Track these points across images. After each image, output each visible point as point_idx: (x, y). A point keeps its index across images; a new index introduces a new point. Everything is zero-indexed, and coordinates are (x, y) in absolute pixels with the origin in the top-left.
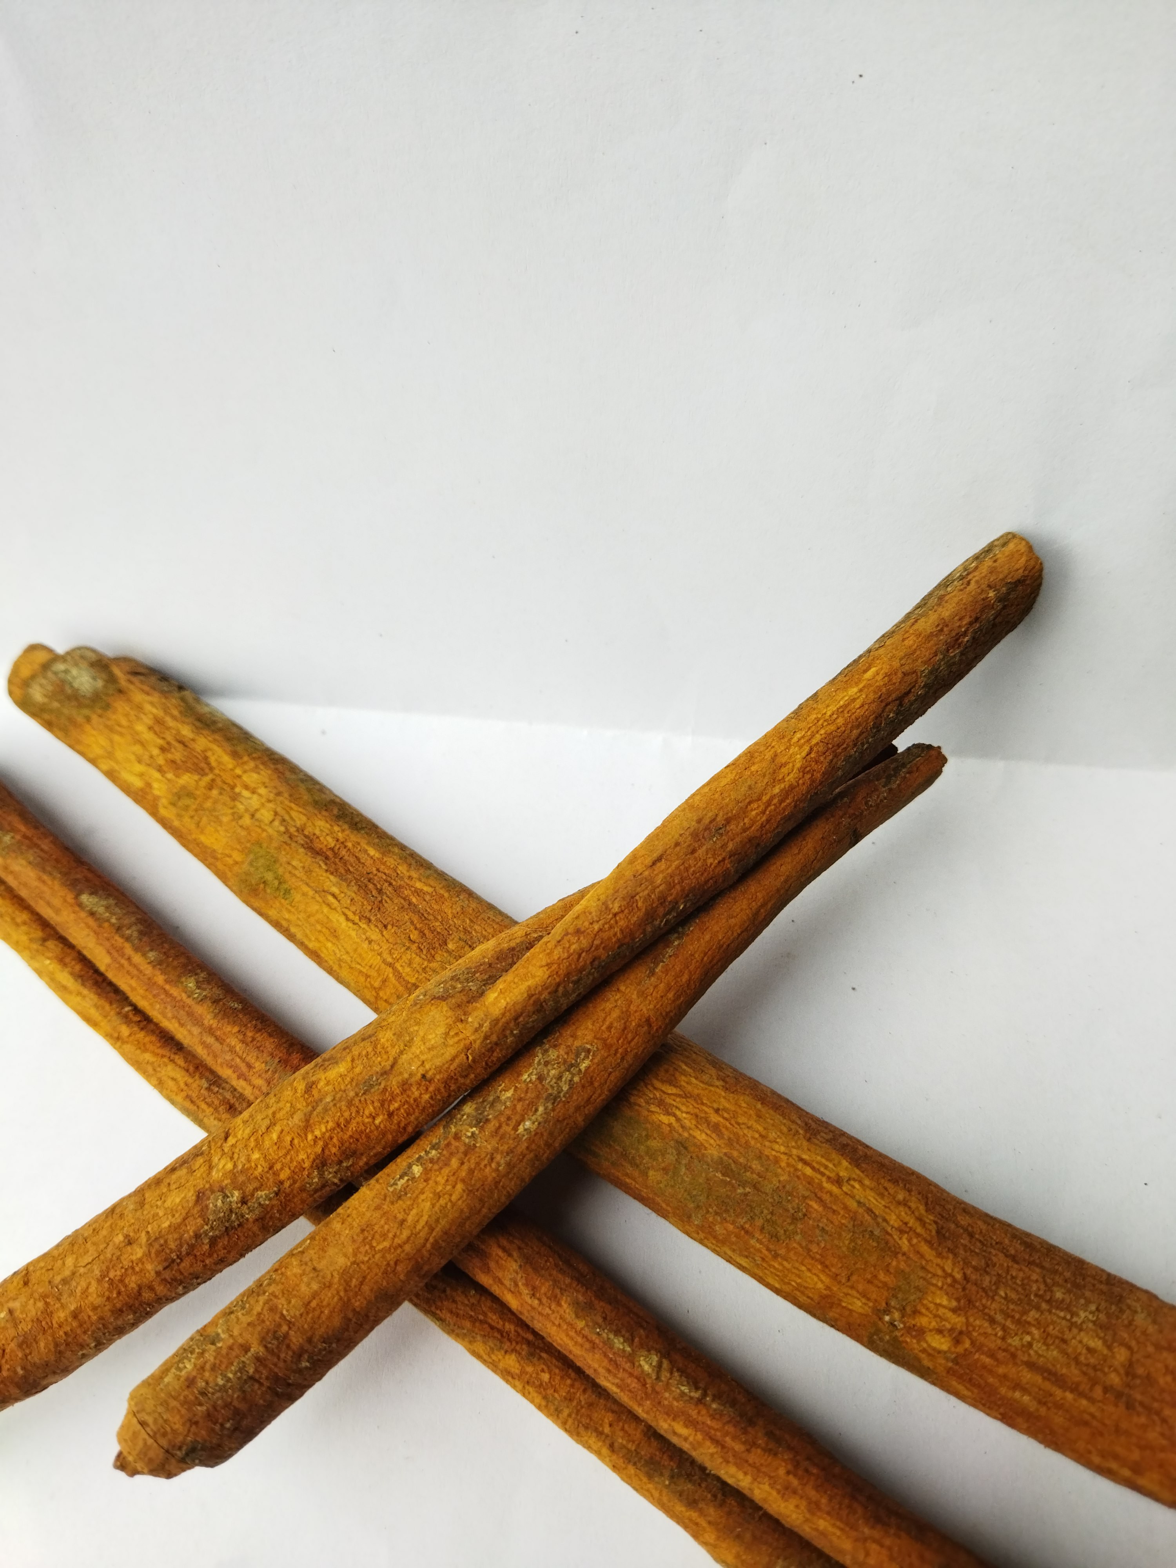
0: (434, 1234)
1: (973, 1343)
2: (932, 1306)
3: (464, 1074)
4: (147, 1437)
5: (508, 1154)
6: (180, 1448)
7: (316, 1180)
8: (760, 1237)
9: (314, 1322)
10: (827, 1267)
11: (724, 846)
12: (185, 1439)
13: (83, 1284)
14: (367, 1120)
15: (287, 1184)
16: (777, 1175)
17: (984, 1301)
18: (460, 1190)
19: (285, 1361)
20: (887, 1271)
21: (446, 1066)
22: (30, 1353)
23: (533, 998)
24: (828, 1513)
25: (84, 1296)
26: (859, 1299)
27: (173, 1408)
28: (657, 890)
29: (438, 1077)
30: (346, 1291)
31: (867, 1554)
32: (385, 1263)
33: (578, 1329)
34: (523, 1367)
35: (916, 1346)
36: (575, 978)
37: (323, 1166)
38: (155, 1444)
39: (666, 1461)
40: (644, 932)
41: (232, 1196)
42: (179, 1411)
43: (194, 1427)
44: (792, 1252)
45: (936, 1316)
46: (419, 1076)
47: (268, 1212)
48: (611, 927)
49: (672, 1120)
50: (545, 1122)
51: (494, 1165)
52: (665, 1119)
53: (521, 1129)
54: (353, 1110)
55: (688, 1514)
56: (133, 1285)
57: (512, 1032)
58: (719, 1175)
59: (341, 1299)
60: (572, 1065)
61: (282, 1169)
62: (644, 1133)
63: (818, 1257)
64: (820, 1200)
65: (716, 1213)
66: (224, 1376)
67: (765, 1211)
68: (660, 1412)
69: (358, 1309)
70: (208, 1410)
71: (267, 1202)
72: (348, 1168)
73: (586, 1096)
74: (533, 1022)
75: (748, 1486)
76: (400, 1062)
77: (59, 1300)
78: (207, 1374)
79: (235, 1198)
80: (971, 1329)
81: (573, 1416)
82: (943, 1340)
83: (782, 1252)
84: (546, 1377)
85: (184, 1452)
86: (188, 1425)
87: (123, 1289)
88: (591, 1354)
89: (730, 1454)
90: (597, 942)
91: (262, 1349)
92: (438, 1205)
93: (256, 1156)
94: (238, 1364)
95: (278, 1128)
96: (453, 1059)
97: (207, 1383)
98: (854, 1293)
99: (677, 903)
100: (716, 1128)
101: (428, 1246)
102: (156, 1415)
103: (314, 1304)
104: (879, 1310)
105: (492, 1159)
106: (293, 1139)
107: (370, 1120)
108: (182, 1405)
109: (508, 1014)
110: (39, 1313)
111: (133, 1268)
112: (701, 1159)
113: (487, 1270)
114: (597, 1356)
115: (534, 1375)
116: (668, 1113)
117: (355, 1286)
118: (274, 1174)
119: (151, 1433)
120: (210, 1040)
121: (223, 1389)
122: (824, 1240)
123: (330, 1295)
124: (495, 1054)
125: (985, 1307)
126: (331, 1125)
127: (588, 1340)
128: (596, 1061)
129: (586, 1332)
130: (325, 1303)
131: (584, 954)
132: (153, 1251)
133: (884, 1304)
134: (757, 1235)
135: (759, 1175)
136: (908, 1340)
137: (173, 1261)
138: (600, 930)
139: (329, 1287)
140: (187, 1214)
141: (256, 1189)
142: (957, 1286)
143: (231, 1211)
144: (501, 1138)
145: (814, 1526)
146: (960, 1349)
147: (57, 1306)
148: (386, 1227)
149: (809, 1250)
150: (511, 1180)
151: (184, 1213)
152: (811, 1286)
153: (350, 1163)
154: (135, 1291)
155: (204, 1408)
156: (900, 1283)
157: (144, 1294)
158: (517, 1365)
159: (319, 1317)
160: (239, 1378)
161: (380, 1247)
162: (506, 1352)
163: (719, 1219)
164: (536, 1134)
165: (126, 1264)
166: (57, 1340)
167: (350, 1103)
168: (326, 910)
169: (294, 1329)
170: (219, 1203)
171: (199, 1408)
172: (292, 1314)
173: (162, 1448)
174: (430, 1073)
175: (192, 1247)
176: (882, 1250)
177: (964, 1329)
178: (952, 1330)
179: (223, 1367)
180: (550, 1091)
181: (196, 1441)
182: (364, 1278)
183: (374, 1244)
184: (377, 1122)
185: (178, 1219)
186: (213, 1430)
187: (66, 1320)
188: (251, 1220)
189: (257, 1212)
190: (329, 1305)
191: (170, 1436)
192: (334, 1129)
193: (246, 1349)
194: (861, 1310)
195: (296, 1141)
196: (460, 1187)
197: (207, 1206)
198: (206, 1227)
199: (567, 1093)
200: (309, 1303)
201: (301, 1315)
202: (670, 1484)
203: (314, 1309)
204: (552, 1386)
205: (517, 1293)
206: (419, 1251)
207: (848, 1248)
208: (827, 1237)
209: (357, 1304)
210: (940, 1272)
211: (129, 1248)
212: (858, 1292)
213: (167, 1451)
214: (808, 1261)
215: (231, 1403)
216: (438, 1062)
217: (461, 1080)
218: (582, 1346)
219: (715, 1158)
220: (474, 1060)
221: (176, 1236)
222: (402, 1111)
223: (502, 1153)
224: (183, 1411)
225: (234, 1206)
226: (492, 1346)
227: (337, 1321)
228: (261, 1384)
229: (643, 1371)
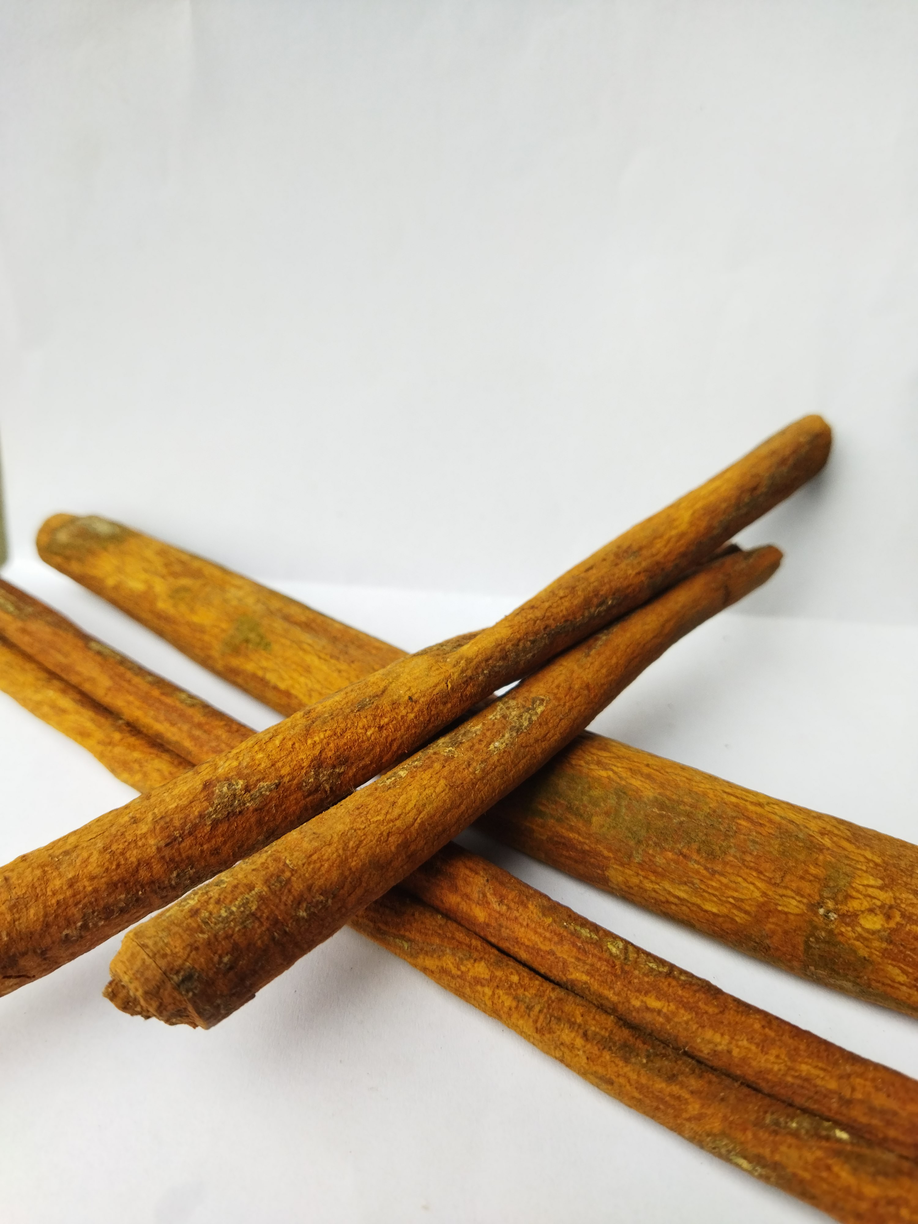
0: (421, 816)
1: (903, 916)
2: (861, 888)
3: (444, 700)
4: (146, 957)
5: (482, 762)
6: (177, 973)
7: (312, 780)
8: (698, 859)
9: (315, 873)
10: (761, 873)
11: (639, 563)
12: (184, 964)
13: (85, 854)
14: (360, 731)
15: (286, 779)
16: (706, 803)
17: (905, 879)
18: (443, 784)
19: (286, 905)
20: (816, 865)
21: (430, 691)
22: (19, 919)
23: (500, 647)
24: (809, 1057)
25: (84, 865)
26: (793, 898)
27: (175, 934)
28: (592, 586)
29: (422, 699)
30: (344, 849)
31: (853, 1089)
32: (379, 833)
33: (546, 925)
34: (492, 972)
35: (851, 934)
36: (532, 638)
37: (319, 767)
38: (154, 964)
39: (639, 1044)
40: (583, 615)
41: (237, 784)
42: (181, 936)
43: (194, 952)
44: (728, 866)
45: (866, 896)
46: (406, 698)
47: (266, 804)
48: (558, 606)
49: (610, 773)
50: (512, 744)
51: (471, 770)
52: (604, 773)
53: (492, 747)
54: (349, 723)
55: (668, 1089)
56: (133, 859)
57: (483, 671)
58: (656, 810)
59: (339, 856)
60: (529, 709)
61: (283, 766)
62: (586, 786)
63: (752, 864)
64: (749, 819)
65: (656, 844)
66: (228, 909)
67: (701, 834)
68: (631, 991)
69: (354, 869)
70: (209, 938)
71: (268, 793)
72: (340, 774)
73: (543, 733)
74: (500, 667)
75: (725, 1048)
76: (390, 688)
77: (57, 868)
78: (211, 907)
79: (240, 786)
80: (899, 901)
81: (545, 1010)
82: (875, 919)
83: (719, 868)
84: (515, 978)
85: (180, 978)
86: (188, 949)
87: (123, 862)
88: (559, 947)
89: (705, 1017)
90: (548, 614)
91: (265, 889)
92: (425, 793)
93: (260, 755)
94: (242, 899)
95: (280, 737)
96: (436, 686)
97: (211, 913)
98: (790, 893)
99: (606, 598)
100: (649, 777)
101: (416, 825)
102: (158, 939)
103: (315, 857)
104: (813, 905)
105: (469, 765)
106: (294, 744)
107: (363, 731)
108: (185, 931)
109: (480, 656)
110: (35, 880)
111: (135, 841)
112: (639, 799)
113: (454, 889)
114: (566, 947)
115: (503, 978)
116: (606, 769)
117: (353, 848)
118: (276, 769)
119: (151, 954)
120: (197, 733)
121: (226, 920)
122: (756, 849)
123: (329, 850)
124: (469, 688)
125: (906, 884)
126: (328, 733)
127: (555, 934)
128: (549, 707)
129: (555, 926)
130: (325, 857)
131: (538, 622)
132: (158, 828)
133: (817, 898)
134: (695, 856)
135: (691, 806)
136: (843, 930)
137: (175, 839)
138: (550, 607)
139: (329, 845)
140: (194, 798)
141: (259, 781)
142: (879, 868)
143: (234, 795)
144: (475, 753)
145: (797, 1074)
146: (892, 924)
147: (54, 874)
148: (379, 806)
149: (744, 860)
150: (485, 785)
151: (191, 797)
152: (747, 897)
153: (342, 770)
154: (134, 865)
155: (206, 936)
156: (829, 873)
157: (141, 872)
158: (487, 971)
159: (319, 869)
160: (242, 912)
161: (375, 819)
162: (475, 960)
163: (658, 849)
164: (505, 752)
165: (130, 838)
166: (48, 909)
167: (346, 718)
168: (301, 653)
169: (297, 875)
170: (225, 789)
171: (201, 935)
172: (295, 862)
173: (160, 968)
174: (416, 696)
175: (195, 827)
176: (808, 848)
177: (893, 902)
178: (882, 907)
179: (227, 901)
180: (513, 724)
181: (194, 967)
182: (361, 842)
183: (369, 818)
184: (369, 733)
185: (184, 802)
186: (211, 959)
187: (61, 888)
188: (251, 809)
189: (257, 801)
190: (328, 860)
191: (169, 958)
192: (331, 736)
193: (251, 888)
194: (797, 911)
195: (297, 745)
196: (443, 782)
197: (213, 793)
198: (211, 809)
199: (528, 726)
200: (311, 856)
201: (304, 865)
202: (647, 1063)
203: (315, 862)
204: (522, 986)
205: (484, 903)
206: (408, 827)
207: (779, 851)
208: (757, 847)
209: (354, 864)
210: (862, 859)
211: (134, 825)
212: (792, 890)
213: (165, 973)
214: (744, 871)
215: (232, 935)
216: (422, 688)
217: (441, 707)
218: (550, 940)
219: (651, 798)
220: (452, 688)
221: (182, 816)
222: (391, 726)
223: (477, 761)
224: (185, 936)
225: (238, 792)
226: (462, 956)
227: (335, 875)
228: (262, 924)
229: (611, 954)
